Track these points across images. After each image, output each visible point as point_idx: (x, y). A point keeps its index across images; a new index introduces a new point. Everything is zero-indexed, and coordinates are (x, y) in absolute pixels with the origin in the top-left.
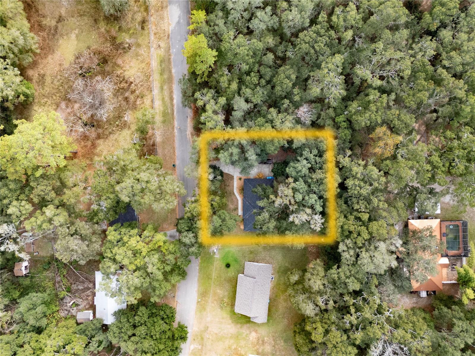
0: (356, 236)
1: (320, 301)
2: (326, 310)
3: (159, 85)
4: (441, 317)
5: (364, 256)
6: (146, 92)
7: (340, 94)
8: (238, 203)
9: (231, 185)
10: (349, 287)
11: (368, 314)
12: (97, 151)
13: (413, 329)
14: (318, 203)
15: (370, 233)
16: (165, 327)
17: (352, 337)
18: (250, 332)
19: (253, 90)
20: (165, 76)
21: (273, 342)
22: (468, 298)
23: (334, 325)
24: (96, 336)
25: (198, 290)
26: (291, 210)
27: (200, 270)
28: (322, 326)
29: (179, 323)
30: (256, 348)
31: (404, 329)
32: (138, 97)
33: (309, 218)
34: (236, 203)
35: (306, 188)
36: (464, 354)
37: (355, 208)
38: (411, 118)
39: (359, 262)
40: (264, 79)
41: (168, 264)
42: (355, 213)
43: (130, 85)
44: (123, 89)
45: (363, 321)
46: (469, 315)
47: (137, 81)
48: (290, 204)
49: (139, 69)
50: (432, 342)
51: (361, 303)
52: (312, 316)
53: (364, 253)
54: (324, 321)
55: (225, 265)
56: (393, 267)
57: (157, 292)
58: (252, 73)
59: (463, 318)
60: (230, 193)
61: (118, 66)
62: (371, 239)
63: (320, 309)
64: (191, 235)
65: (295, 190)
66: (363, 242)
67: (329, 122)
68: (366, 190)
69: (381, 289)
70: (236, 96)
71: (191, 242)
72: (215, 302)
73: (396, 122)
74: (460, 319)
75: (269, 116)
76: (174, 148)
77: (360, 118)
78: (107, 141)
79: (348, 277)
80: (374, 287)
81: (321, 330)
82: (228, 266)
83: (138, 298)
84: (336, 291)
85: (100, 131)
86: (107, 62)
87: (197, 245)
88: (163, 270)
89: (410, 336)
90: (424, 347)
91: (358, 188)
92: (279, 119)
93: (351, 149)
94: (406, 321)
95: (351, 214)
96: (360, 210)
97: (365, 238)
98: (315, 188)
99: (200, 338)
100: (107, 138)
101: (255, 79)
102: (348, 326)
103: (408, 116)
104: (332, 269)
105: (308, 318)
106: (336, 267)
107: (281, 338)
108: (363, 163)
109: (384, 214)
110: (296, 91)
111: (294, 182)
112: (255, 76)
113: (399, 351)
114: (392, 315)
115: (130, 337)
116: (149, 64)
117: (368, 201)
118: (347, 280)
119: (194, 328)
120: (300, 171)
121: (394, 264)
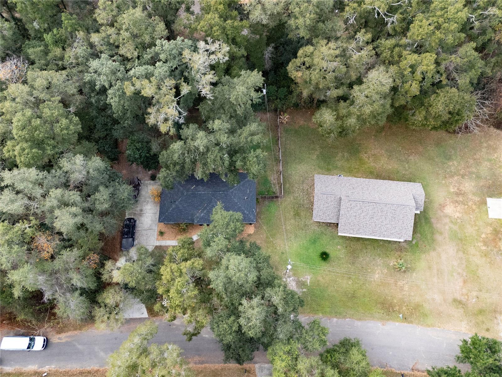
18: (446, 216)
25: (382, 319)
27: (338, 314)
30: (474, 207)
54: (396, 58)
55: (323, 263)
72: (400, 283)
82: (325, 256)
107: (446, 166)
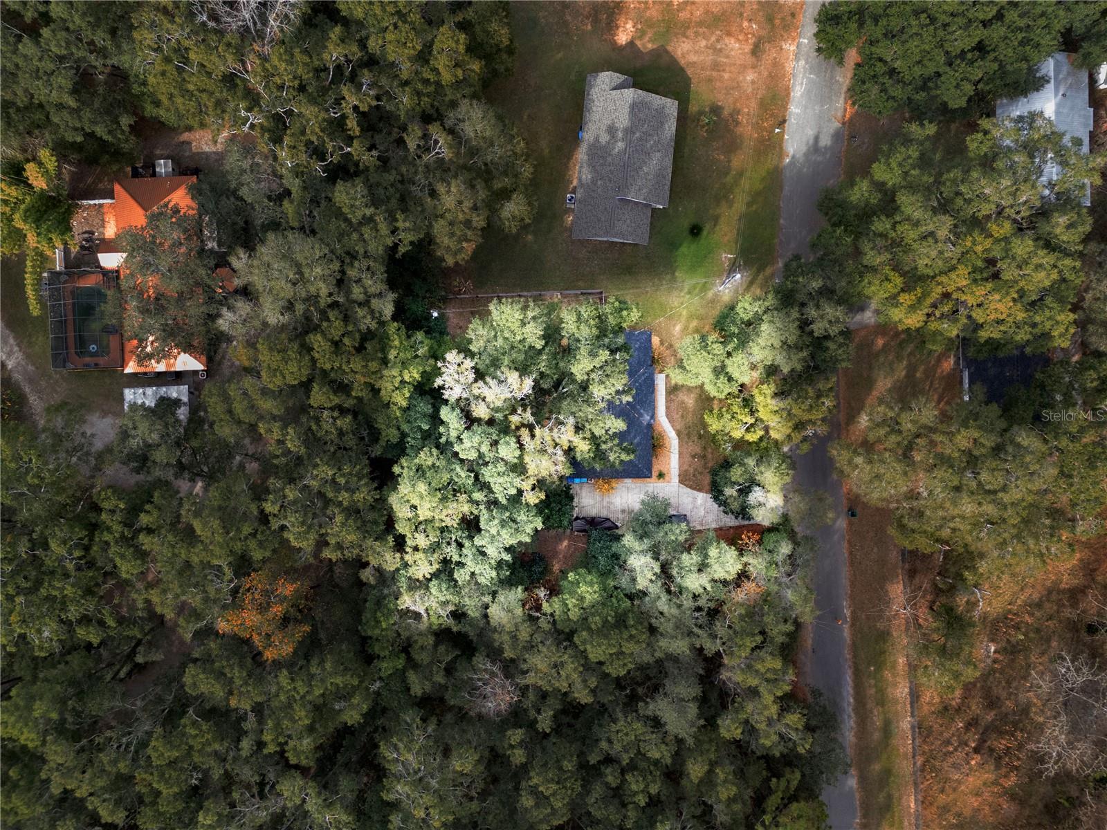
0: (346, 341)
1: (443, 146)
2: (427, 119)
3: (894, 742)
4: (110, 112)
5: (322, 285)
6: (935, 723)
7: (396, 748)
8: (667, 408)
9: (687, 459)
10: (365, 192)
11: (311, 115)
12: (1078, 555)
13: (185, 75)
14: (454, 434)
15: (307, 349)
16: (889, 51)
17: (355, 48)
18: (632, 44)
19: (639, 752)
20: (876, 767)
21: (569, 18)
22: (40, 164)
23: (405, 75)
24: (1097, 16)
26: (529, 411)
27: (775, 217)
28: (438, 73)
29: (841, 62)
31: (209, 74)
32: (958, 710)
33: (479, 389)
34: (673, 405)
35: (488, 474)
36: (42, 8)
37: (349, 419)
38: (195, 684)
39: (336, 266)
40: (607, 785)
41: (881, 235)
42: (348, 403)
43: (982, 741)
44: (1001, 733)
45: (324, 91)
46: (38, 116)
47: (960, 755)
48: (531, 428)
49: (955, 790)
50: (131, 39)
51: (330, 146)
52: (466, 101)
53: (324, 291)
55: (704, 233)
56: (242, 253)
57: (914, 152)
58: (643, 804)
59: (52, 111)
60: (689, 435)
61: (1013, 797)
62: (303, 330)
63: (442, 125)
64: (818, 328)
65: (519, 468)
66: (325, 324)
67: (423, 657)
68: (320, 473)
69: (274, 186)
70: (690, 742)
71: (818, 307)
72: (732, 125)
73: (237, 675)
74: (60, 107)
75: (593, 682)
76: (852, 564)
77: (339, 680)
78: (1048, 583)
79: (369, 220)
80: (294, 190)
81: (441, 62)
82: (695, 230)
83: (980, 135)
84: (399, 177)
85: (1068, 613)
86: (1046, 806)
87: (801, 297)
88: (898, 218)
89: (192, 56)
90: (153, 25)
91: (342, 481)
92: (568, 677)
93: (361, 584)
94: (204, 96)
95: (360, 399)
96: (336, 414)
97: (319, 337)
98: (463, 474)
99: (777, 22)
100: (1050, 592)
101: (634, 787)
102: (366, 77)
103: (203, 689)
104: (412, 243)
105: (474, 96)
106: (402, 250)
107: (547, 30)
108: (327, 554)
109: (267, 405)
110: (519, 756)
111: (520, 492)
112: (636, 793)
113: (222, 10)
114: (243, 113)
115: (1000, 16)
116: (925, 802)
117: (312, 441)
118: (368, 212)
119: (793, 48)
120: (503, 524)
121: (240, 260)
